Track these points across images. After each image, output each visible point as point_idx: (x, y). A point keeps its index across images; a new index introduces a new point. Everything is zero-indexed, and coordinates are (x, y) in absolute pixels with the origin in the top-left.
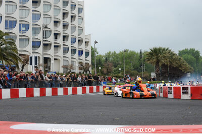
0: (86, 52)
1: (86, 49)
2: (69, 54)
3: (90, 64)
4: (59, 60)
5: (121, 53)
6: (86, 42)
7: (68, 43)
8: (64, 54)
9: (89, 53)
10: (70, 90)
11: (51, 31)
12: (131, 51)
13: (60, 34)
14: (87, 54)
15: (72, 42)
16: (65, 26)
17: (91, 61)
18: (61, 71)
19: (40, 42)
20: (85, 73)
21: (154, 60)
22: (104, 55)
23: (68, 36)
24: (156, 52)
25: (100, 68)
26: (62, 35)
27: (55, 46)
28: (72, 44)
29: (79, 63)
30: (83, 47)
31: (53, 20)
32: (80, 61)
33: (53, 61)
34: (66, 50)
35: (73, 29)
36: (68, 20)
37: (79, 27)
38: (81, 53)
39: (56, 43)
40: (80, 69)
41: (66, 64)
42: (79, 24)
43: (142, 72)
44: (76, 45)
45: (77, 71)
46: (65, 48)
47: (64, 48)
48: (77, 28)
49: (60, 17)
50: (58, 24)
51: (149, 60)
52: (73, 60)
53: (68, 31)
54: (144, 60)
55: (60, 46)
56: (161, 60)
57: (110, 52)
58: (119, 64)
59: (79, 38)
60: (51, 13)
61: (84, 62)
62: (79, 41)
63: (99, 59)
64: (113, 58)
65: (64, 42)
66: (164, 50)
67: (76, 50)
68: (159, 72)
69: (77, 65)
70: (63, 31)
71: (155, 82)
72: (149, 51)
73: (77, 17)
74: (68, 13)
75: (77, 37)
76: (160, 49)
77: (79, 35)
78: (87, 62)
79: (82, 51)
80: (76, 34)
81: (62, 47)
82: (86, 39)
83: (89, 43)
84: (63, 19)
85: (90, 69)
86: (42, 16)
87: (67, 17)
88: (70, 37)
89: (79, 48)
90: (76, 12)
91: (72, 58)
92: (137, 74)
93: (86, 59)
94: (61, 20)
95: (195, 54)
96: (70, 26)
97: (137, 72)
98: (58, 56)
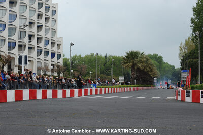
0: (58, 55)
1: (59, 51)
2: (42, 56)
4: (33, 61)
6: (58, 45)
7: (42, 45)
8: (37, 56)
9: (60, 55)
11: (26, 32)
13: (34, 35)
15: (45, 44)
16: (39, 27)
17: (62, 63)
19: (15, 43)
21: (131, 64)
23: (42, 38)
25: (72, 71)
26: (36, 37)
27: (29, 48)
28: (45, 46)
29: (52, 65)
30: (55, 49)
31: (28, 21)
32: (53, 63)
34: (40, 52)
35: (47, 31)
36: (42, 21)
37: (52, 29)
38: (53, 55)
39: (30, 45)
41: (39, 66)
42: (52, 26)
44: (49, 47)
46: (39, 49)
47: (37, 49)
48: (51, 30)
49: (35, 18)
50: (33, 25)
51: (125, 63)
52: (46, 62)
53: (42, 33)
55: (34, 48)
56: (138, 64)
57: (76, 56)
59: (52, 40)
60: (27, 14)
62: (52, 43)
63: (66, 62)
64: (78, 61)
65: (38, 44)
67: (49, 52)
69: (50, 67)
70: (38, 32)
73: (51, 19)
74: (42, 15)
75: (50, 39)
77: (52, 37)
78: (59, 64)
79: (55, 54)
80: (49, 36)
82: (58, 41)
83: (61, 46)
84: (38, 20)
86: (18, 16)
87: (41, 19)
88: (44, 39)
89: (52, 50)
90: (49, 13)
91: (45, 60)
92: (105, 78)
93: (58, 61)
94: (36, 22)
95: (158, 59)
96: (44, 28)
97: (105, 76)
98: (31, 57)
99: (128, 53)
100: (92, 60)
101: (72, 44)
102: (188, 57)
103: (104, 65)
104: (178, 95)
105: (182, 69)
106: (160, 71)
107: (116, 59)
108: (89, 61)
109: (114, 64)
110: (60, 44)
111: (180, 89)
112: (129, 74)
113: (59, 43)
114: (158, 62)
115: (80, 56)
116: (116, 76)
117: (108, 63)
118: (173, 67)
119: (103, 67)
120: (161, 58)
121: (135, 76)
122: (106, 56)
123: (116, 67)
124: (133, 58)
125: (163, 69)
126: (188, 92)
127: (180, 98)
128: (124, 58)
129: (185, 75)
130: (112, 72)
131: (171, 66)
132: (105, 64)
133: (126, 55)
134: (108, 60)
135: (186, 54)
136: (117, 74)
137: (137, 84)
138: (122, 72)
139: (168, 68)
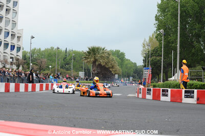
0: (17, 47)
2: (1, 48)
3: (21, 59)
9: (20, 48)
15: (5, 36)
17: (21, 56)
21: (92, 59)
23: (2, 30)
24: (94, 51)
25: (31, 64)
28: (5, 38)
29: (11, 58)
32: (12, 56)
35: (7, 22)
36: (3, 13)
37: (13, 21)
38: (13, 47)
42: (13, 18)
44: (9, 39)
48: (11, 22)
51: (86, 58)
56: (99, 60)
57: (35, 49)
59: (12, 32)
62: (12, 35)
63: (25, 55)
64: (38, 55)
67: (8, 44)
71: (87, 82)
73: (11, 11)
74: (3, 6)
75: (10, 30)
76: (98, 49)
77: (12, 29)
78: (18, 57)
79: (14, 46)
82: (18, 33)
87: (2, 10)
88: (4, 31)
89: (11, 43)
90: (11, 5)
91: (4, 53)
92: (65, 73)
93: (18, 54)
95: (120, 56)
96: (4, 19)
97: (65, 70)
99: (89, 49)
100: (52, 54)
101: (33, 37)
102: (152, 54)
103: (64, 60)
104: (139, 93)
105: (145, 66)
106: (121, 67)
107: (77, 53)
108: (49, 55)
109: (74, 59)
110: (20, 37)
111: (142, 87)
112: (89, 70)
113: (19, 35)
114: (120, 59)
115: (40, 49)
116: (76, 71)
117: (68, 58)
118: (135, 64)
119: (63, 61)
120: (123, 54)
121: (96, 72)
122: (66, 51)
123: (77, 62)
124: (95, 54)
125: (125, 66)
126: (149, 90)
127: (140, 96)
128: (85, 53)
129: (147, 73)
130: (72, 67)
131: (132, 63)
132: (65, 58)
133: (88, 50)
134: (68, 55)
135: (149, 52)
136: (78, 70)
138: (82, 67)
139: (129, 65)
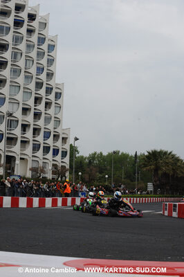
0: (62, 152)
1: (64, 147)
2: (40, 153)
3: (68, 167)
4: (27, 160)
5: (110, 155)
6: (63, 138)
7: (40, 138)
8: (33, 153)
9: (66, 152)
10: (36, 201)
11: (18, 121)
12: (122, 153)
13: (29, 125)
14: (64, 154)
15: (44, 137)
16: (37, 115)
17: (68, 163)
18: (29, 174)
19: (3, 134)
20: (60, 179)
21: (153, 167)
22: (88, 156)
23: (40, 129)
24: (155, 156)
25: (80, 173)
26: (32, 127)
27: (22, 142)
28: (44, 140)
29: (53, 165)
30: (59, 144)
31: (21, 106)
32: (55, 163)
33: (18, 162)
34: (36, 148)
35: (48, 120)
36: (41, 107)
37: (55, 117)
38: (56, 152)
39: (24, 138)
40: (54, 173)
41: (35, 165)
42: (55, 114)
43: (136, 182)
44: (50, 141)
45: (49, 176)
46: (35, 144)
47: (33, 144)
48: (53, 119)
49: (31, 102)
50: (28, 112)
51: (145, 166)
52: (45, 161)
54: (140, 166)
55: (29, 142)
56: (162, 167)
57: (95, 153)
58: (106, 169)
59: (55, 132)
60: (19, 97)
61: (60, 165)
62: (54, 136)
63: (81, 162)
64: (99, 161)
65: (34, 137)
66: (166, 153)
67: (49, 147)
68: (158, 182)
69: (50, 167)
70: (34, 121)
72: (146, 154)
73: (53, 105)
74: (41, 98)
75: (52, 130)
76: (161, 152)
77: (55, 128)
78: (63, 164)
79: (58, 150)
80: (51, 126)
81: (31, 143)
82: (63, 133)
83: (67, 140)
84: (35, 106)
85: (67, 174)
86: (7, 100)
87: (40, 104)
88: (42, 131)
89: (54, 146)
90: (52, 97)
91: (44, 158)
93: (63, 160)
94: (33, 107)
96: (43, 115)
98: (25, 154)
99: (149, 152)
101: (76, 139)
110: (67, 138)
113: (64, 136)
115: (101, 153)
137: (162, 193)
